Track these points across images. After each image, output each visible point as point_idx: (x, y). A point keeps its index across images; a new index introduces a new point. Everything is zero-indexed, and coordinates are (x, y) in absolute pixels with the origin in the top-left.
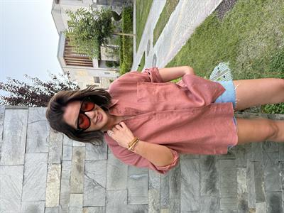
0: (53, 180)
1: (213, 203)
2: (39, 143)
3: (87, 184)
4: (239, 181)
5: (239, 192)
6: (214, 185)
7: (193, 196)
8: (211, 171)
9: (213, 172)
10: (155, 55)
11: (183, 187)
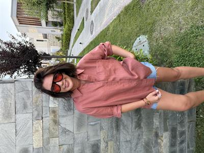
0: (37, 131)
1: (139, 135)
2: (25, 107)
3: (60, 131)
4: (154, 121)
5: (154, 127)
6: (140, 124)
7: (128, 132)
8: (139, 116)
9: (140, 117)
10: (92, 21)
11: (121, 127)
